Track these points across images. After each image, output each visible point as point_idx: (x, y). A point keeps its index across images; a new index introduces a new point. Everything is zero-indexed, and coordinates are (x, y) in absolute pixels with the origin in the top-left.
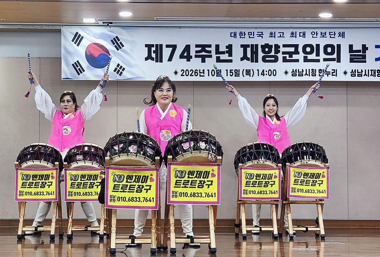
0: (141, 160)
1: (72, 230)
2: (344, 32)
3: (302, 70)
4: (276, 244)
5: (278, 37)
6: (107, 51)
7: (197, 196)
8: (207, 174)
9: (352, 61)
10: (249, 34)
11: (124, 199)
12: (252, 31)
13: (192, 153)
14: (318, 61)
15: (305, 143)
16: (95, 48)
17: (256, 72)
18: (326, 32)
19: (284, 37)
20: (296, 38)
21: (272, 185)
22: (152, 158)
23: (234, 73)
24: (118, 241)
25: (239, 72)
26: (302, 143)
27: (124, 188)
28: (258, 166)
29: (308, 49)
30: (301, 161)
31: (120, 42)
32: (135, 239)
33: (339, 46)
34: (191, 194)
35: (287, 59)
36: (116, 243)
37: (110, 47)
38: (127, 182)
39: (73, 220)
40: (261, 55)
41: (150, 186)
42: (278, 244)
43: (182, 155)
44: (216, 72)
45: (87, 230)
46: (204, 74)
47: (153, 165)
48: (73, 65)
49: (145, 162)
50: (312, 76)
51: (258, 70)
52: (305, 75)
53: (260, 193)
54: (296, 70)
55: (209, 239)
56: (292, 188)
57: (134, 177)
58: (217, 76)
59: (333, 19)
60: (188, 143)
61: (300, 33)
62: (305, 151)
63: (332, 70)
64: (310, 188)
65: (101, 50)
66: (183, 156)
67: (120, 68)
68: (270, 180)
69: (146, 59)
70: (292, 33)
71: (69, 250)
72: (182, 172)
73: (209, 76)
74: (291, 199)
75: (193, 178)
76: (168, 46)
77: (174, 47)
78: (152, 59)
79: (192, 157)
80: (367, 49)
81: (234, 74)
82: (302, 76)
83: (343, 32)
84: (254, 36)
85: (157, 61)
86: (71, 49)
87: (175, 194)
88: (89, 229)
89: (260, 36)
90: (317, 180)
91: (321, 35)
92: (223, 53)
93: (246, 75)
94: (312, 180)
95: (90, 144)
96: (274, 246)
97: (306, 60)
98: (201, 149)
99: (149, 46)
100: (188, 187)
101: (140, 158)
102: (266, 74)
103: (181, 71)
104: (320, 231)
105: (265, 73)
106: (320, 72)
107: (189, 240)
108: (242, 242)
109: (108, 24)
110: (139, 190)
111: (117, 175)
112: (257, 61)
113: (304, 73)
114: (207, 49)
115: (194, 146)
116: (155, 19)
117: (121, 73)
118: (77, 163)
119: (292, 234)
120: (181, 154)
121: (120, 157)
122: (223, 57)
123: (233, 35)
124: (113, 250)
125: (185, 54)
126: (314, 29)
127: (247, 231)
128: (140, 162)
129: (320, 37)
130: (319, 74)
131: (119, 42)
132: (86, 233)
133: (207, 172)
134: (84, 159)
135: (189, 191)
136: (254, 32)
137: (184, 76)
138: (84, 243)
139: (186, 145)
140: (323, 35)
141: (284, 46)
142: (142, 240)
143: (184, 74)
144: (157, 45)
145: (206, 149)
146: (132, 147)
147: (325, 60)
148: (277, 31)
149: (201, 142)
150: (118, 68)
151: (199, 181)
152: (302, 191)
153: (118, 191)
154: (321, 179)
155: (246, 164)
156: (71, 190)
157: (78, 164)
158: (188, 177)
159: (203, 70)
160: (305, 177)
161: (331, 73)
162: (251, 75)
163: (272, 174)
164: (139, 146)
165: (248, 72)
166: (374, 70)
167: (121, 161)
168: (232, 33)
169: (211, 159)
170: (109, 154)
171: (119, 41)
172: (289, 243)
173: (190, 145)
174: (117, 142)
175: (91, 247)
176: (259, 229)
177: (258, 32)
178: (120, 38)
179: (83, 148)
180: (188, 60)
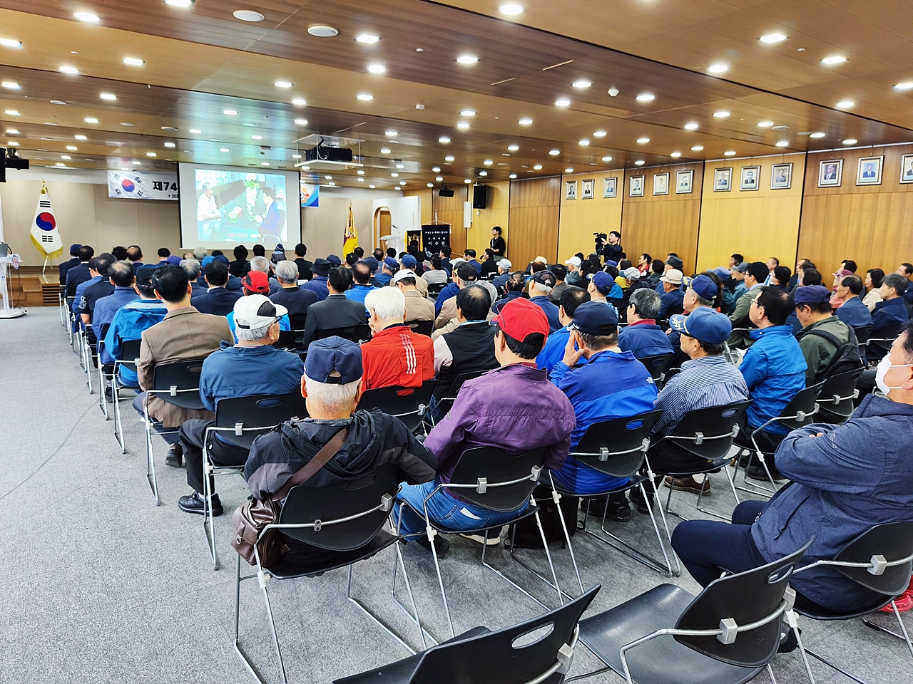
6: (133, 184)
16: (126, 182)
37: (135, 182)
48: (115, 190)
65: (130, 183)
69: (154, 188)
76: (164, 183)
77: (168, 184)
78: (157, 189)
86: (113, 182)
99: (155, 183)
117: (141, 195)
131: (139, 180)
144: (159, 182)
150: (139, 193)
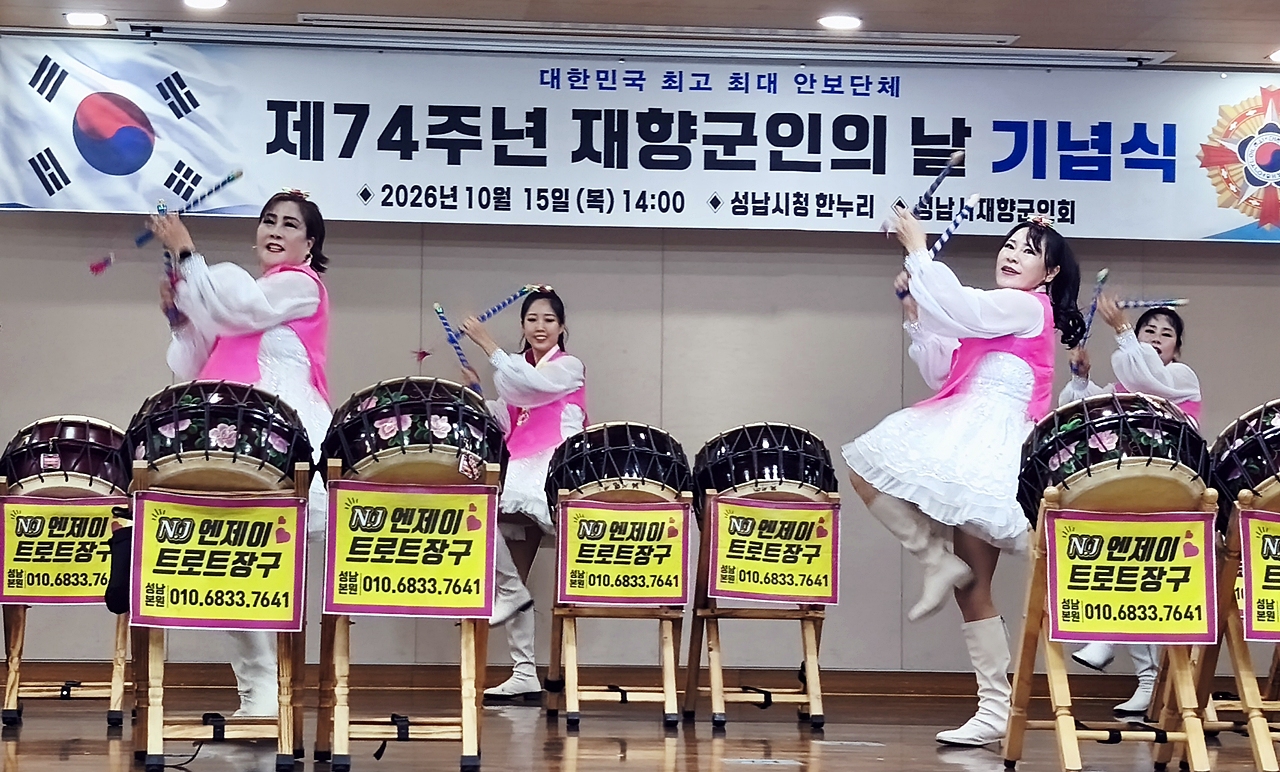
0: (251, 472)
1: (21, 695)
2: (898, 78)
3: (766, 194)
4: (671, 743)
5: (691, 89)
6: (144, 120)
7: (422, 589)
8: (452, 519)
9: (920, 169)
10: (598, 76)
11: (191, 597)
12: (608, 66)
13: (404, 453)
14: (815, 167)
15: (772, 427)
16: (104, 110)
17: (620, 200)
18: (840, 77)
19: (710, 89)
20: (747, 92)
21: (661, 557)
22: (285, 465)
23: (551, 200)
24: (169, 731)
25: (567, 198)
26: (761, 427)
27: (191, 563)
28: (619, 497)
29: (785, 130)
30: (757, 483)
31: (185, 90)
32: (226, 727)
33: (880, 121)
34: (400, 584)
35: (718, 158)
36: (164, 739)
37: (155, 108)
38: (202, 542)
39: (23, 665)
40: (635, 143)
41: (278, 556)
42: (677, 746)
43: (375, 458)
44: (492, 195)
45: (68, 697)
46: (455, 200)
47: (284, 488)
48: (32, 161)
49: (263, 478)
50: (797, 214)
51: (627, 193)
52: (774, 211)
53: (624, 581)
54: (745, 196)
55: (458, 728)
56: (724, 569)
57: (225, 528)
58: (496, 208)
59: (864, 34)
60: (393, 419)
61: (760, 77)
62: (766, 450)
63: (859, 197)
64: (779, 568)
65: (124, 115)
66: (377, 461)
67: (186, 176)
68: (654, 544)
69: (271, 148)
70: (736, 78)
71: (9, 759)
72: (374, 512)
73: (470, 206)
74: (722, 603)
75: (407, 531)
76: (340, 109)
77: (361, 113)
78: (291, 149)
79: (405, 465)
80: (968, 132)
81: (551, 205)
82: (766, 213)
83: (893, 78)
84: (614, 83)
85: (304, 156)
86: (24, 110)
87: (349, 583)
88: (75, 692)
89: (633, 85)
90: (803, 543)
91: (826, 85)
92: (517, 134)
93: (589, 206)
94: (784, 542)
95: (83, 419)
96: (664, 750)
97: (777, 163)
98: (438, 441)
99: (280, 108)
100: (390, 561)
101: (247, 467)
102: (653, 207)
103: (383, 190)
104: (808, 704)
105: (649, 202)
106: (821, 202)
107: (395, 729)
108: (564, 738)
109: (148, 34)
110: (242, 568)
111: (171, 521)
112: (623, 164)
113: (772, 205)
114: (466, 120)
115: (413, 428)
116: (300, 20)
117: (190, 190)
118: (41, 477)
119: (720, 714)
120: (370, 453)
121: (181, 462)
122: (515, 147)
123: (548, 78)
124: (154, 762)
125: (397, 137)
126: (803, 67)
127: (580, 701)
128: (247, 477)
129: (824, 92)
130: (818, 210)
131: (182, 93)
132: (67, 705)
133: (453, 512)
134: (65, 467)
135: (396, 572)
136: (614, 72)
137: (391, 204)
138: (56, 738)
139: (388, 425)
140: (833, 86)
141: (711, 117)
142: (248, 730)
143: (392, 199)
144: (305, 105)
145: (450, 440)
146: (222, 428)
147: (837, 164)
148: (688, 69)
149: (437, 416)
150: (180, 176)
151: (429, 541)
152: (754, 576)
153: (173, 572)
154: (814, 540)
155: (579, 491)
156: (19, 566)
157: (43, 481)
158: (394, 529)
159: (454, 189)
160: (765, 533)
161: (855, 207)
162: (606, 207)
163: (663, 523)
164: (242, 426)
165: (595, 199)
166: (988, 199)
167: (185, 473)
168: (547, 72)
169: (466, 471)
170: (141, 450)
171: (182, 89)
172: (710, 741)
173: (400, 426)
174: (171, 413)
175: (81, 749)
176: (616, 696)
177: (627, 72)
178: (188, 78)
179: (62, 433)
180: (406, 156)
